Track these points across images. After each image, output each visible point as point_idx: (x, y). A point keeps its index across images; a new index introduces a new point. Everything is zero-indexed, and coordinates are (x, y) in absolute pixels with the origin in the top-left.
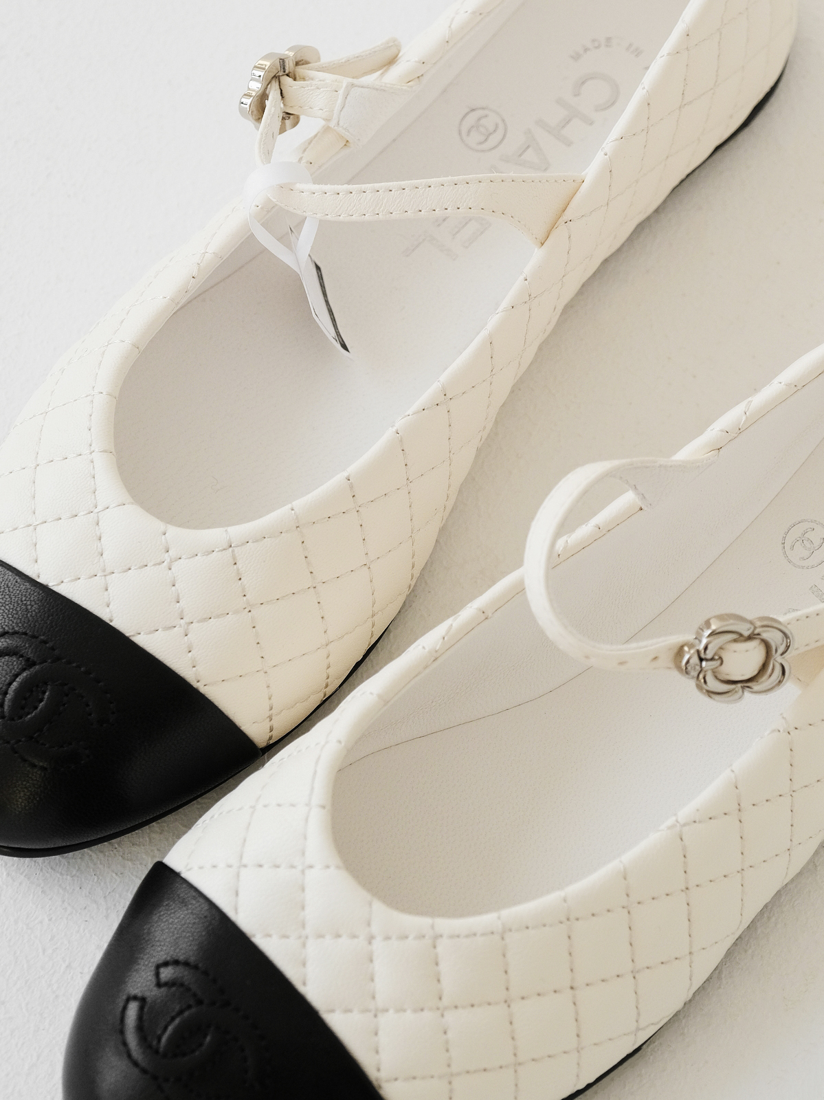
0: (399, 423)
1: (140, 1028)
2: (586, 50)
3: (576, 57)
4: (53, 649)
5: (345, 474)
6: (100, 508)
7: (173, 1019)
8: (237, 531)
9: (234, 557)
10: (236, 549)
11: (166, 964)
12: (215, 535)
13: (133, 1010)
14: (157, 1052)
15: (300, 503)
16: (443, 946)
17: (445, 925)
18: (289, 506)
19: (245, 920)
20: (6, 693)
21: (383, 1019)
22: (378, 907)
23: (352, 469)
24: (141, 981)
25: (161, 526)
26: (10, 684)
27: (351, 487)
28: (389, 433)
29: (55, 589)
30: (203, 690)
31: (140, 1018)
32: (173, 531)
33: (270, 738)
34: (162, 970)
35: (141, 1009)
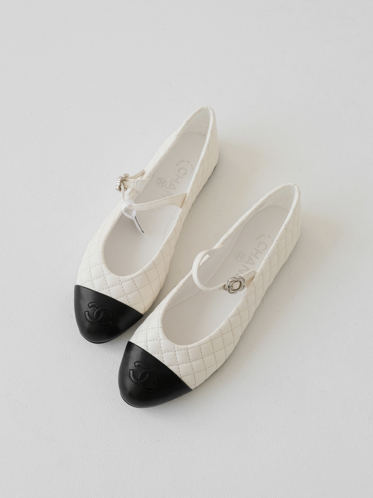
0: (160, 248)
1: (134, 375)
2: (179, 163)
3: (177, 165)
4: (101, 304)
5: (152, 260)
6: (105, 275)
7: (140, 373)
8: (133, 275)
9: (134, 280)
10: (134, 279)
11: (136, 362)
12: (129, 277)
13: (131, 371)
14: (138, 379)
15: (144, 268)
16: (189, 350)
17: (189, 346)
18: (142, 269)
19: (150, 351)
20: (94, 314)
21: (180, 366)
22: (175, 345)
23: (153, 259)
24: (131, 366)
25: (118, 277)
26: (94, 312)
27: (154, 263)
28: (159, 251)
29: (99, 292)
30: (132, 307)
31: (133, 373)
32: (121, 277)
33: (145, 311)
34: (135, 364)
35: (133, 371)
